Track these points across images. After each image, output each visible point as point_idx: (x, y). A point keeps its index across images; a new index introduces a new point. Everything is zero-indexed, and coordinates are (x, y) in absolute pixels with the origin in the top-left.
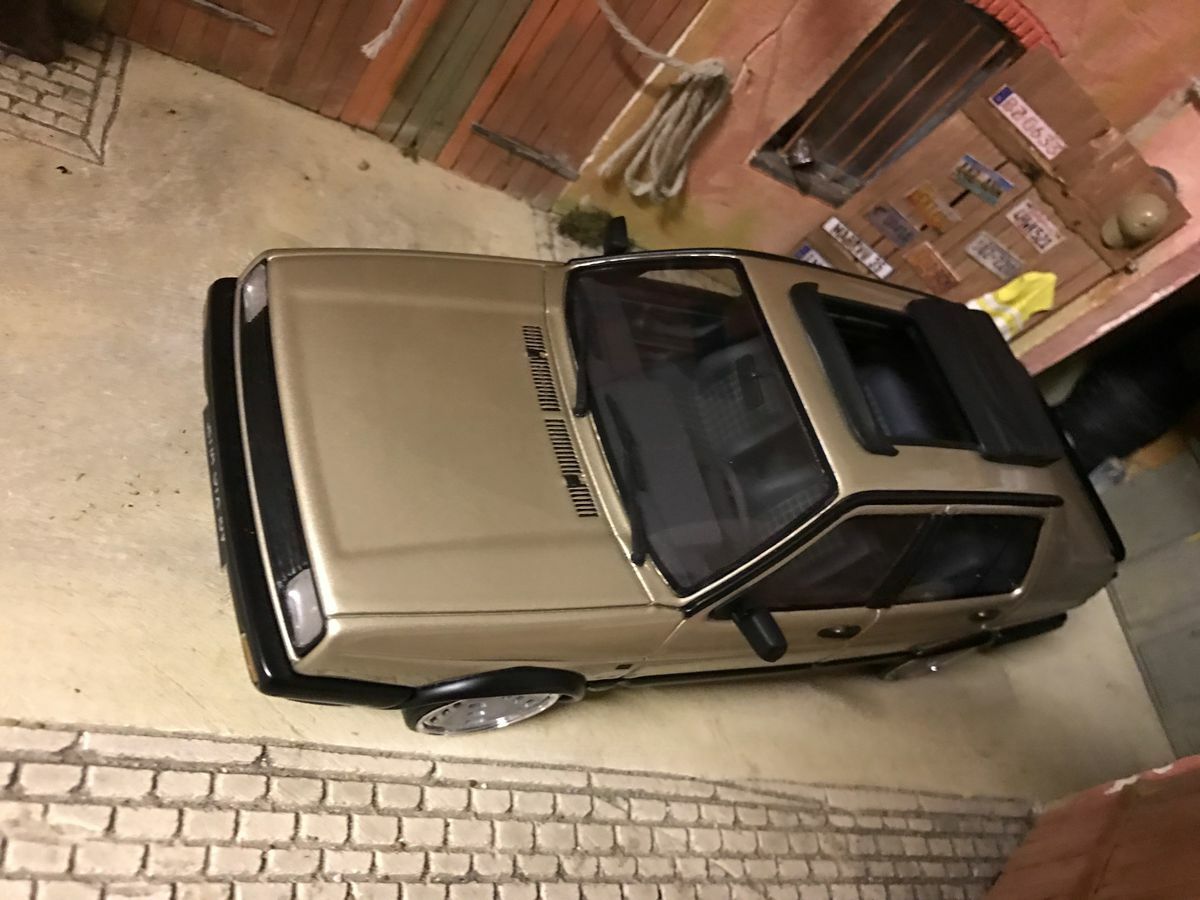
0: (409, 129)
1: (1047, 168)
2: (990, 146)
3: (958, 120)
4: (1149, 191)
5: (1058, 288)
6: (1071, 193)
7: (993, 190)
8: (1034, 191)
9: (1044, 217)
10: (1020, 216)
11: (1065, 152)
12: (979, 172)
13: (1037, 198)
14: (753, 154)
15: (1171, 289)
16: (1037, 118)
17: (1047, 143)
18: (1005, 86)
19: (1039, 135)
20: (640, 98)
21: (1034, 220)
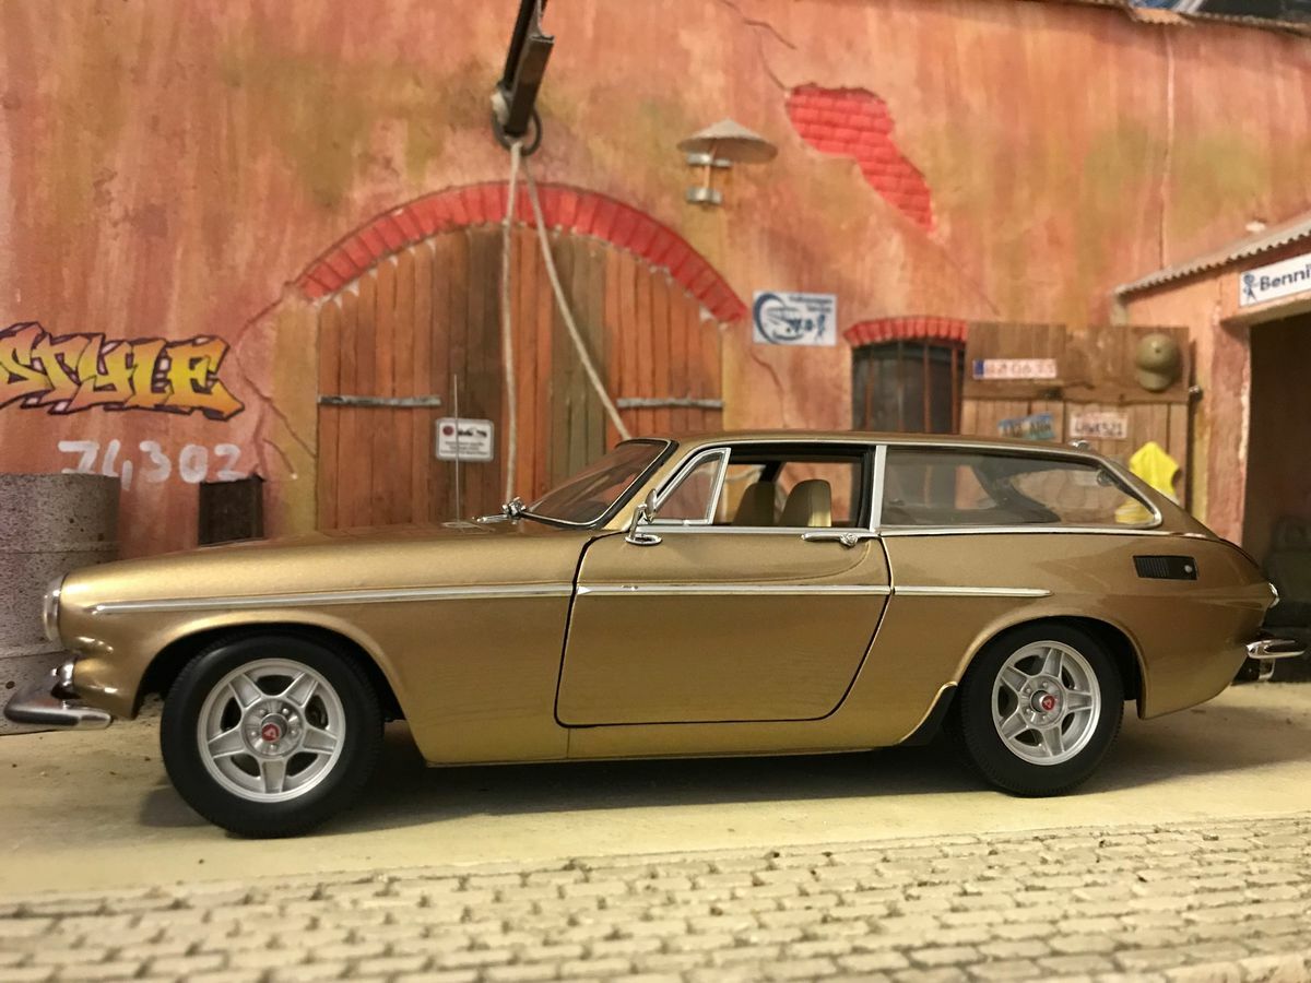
1: (1060, 383)
2: (1008, 405)
3: (969, 408)
4: (1140, 338)
5: (1167, 451)
6: (1094, 383)
7: (1042, 429)
8: (1070, 406)
9: (1097, 414)
10: (1080, 427)
11: (1059, 367)
12: (1019, 425)
13: (1078, 408)
15: (1247, 385)
16: (1016, 361)
17: (1042, 370)
18: (974, 363)
19: (1027, 368)
21: (1092, 422)
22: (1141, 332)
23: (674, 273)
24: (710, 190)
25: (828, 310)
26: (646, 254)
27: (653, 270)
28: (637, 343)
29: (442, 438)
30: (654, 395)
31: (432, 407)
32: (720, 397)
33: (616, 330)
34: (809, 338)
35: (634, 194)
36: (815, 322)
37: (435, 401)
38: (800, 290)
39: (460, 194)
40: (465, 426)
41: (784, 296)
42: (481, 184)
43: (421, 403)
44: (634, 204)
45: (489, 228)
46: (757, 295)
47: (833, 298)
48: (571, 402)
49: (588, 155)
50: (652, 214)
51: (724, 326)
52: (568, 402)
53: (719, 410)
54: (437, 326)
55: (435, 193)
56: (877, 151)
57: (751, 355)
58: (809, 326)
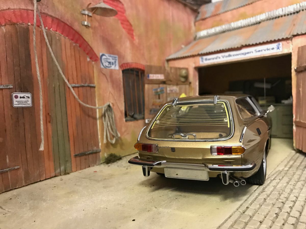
0: (62, 168)
1: (165, 80)
2: (155, 85)
3: (146, 86)
6: (172, 80)
7: (162, 91)
8: (167, 85)
9: (172, 87)
10: (169, 90)
11: (165, 76)
12: (157, 90)
13: (169, 86)
14: (124, 119)
16: (156, 75)
17: (161, 77)
18: (147, 75)
19: (158, 77)
20: (99, 122)
21: (172, 89)
22: (180, 69)
23: (80, 46)
24: (87, 22)
25: (116, 60)
26: (72, 40)
27: (74, 44)
28: (72, 67)
29: (15, 100)
30: (78, 83)
31: (9, 89)
32: (94, 83)
33: (66, 63)
34: (113, 67)
35: (68, 20)
36: (114, 63)
37: (11, 87)
38: (110, 54)
39: (13, 11)
40: (22, 95)
41: (107, 55)
42: (20, 9)
43: (6, 87)
44: (68, 23)
45: (24, 26)
46: (101, 54)
47: (117, 56)
48: (55, 86)
49: (53, 5)
50: (73, 28)
51: (93, 63)
52: (54, 86)
53: (94, 87)
54: (8, 59)
55: (4, 10)
56: (123, 18)
57: (100, 71)
58: (113, 64)
